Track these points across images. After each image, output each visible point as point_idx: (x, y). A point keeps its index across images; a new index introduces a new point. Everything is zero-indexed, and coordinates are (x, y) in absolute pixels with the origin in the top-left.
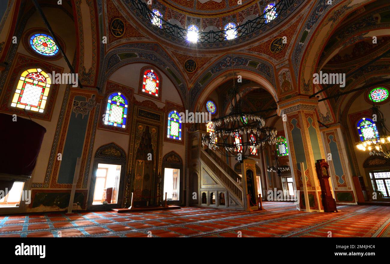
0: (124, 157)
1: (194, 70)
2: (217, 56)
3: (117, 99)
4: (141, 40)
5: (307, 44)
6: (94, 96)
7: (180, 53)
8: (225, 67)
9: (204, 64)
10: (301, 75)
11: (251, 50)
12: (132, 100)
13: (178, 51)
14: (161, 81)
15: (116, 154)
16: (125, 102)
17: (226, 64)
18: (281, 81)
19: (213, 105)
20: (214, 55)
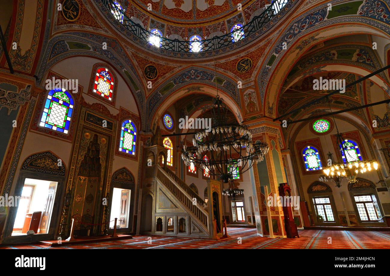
0: (62, 172)
1: (155, 77)
2: (180, 66)
3: (60, 96)
4: (98, 32)
5: (274, 68)
6: (29, 86)
7: (141, 56)
8: (189, 80)
9: (165, 74)
10: (267, 98)
11: (217, 67)
12: (79, 100)
13: (138, 54)
14: (116, 83)
15: (52, 167)
16: (69, 101)
17: (190, 76)
18: (246, 101)
19: (170, 120)
20: (177, 65)
